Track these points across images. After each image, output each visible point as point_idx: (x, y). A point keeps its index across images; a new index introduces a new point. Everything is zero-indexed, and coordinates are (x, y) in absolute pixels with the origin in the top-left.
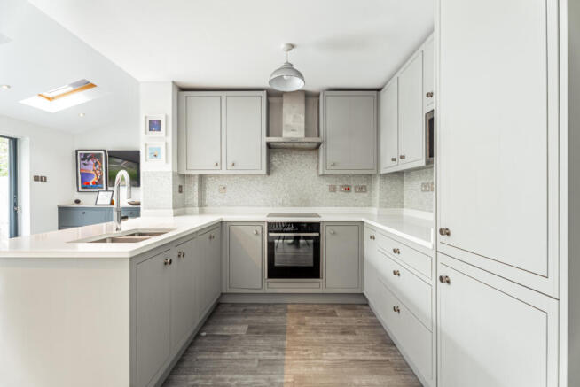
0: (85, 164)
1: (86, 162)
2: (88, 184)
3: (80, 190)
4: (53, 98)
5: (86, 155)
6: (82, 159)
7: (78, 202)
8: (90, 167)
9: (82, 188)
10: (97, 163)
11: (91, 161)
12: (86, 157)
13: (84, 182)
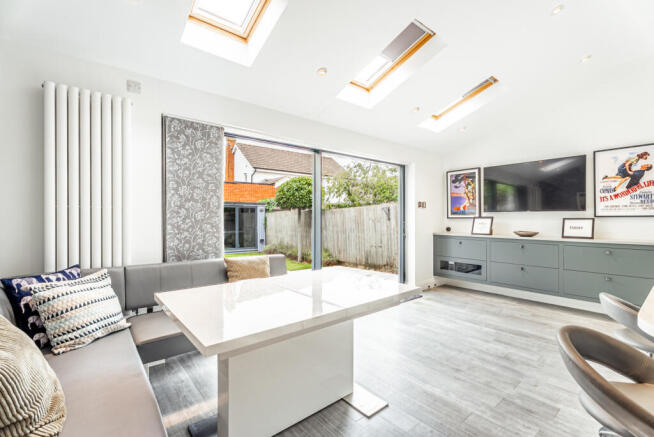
0: (456, 187)
1: (457, 184)
2: (459, 209)
3: (450, 216)
4: (440, 115)
5: (457, 176)
6: (454, 182)
7: (448, 229)
8: (461, 190)
9: (453, 213)
10: (469, 184)
11: (462, 183)
12: (456, 179)
13: (455, 208)
